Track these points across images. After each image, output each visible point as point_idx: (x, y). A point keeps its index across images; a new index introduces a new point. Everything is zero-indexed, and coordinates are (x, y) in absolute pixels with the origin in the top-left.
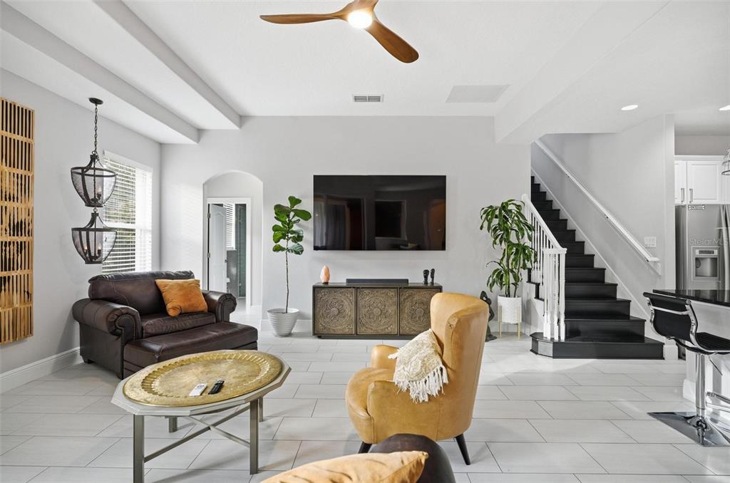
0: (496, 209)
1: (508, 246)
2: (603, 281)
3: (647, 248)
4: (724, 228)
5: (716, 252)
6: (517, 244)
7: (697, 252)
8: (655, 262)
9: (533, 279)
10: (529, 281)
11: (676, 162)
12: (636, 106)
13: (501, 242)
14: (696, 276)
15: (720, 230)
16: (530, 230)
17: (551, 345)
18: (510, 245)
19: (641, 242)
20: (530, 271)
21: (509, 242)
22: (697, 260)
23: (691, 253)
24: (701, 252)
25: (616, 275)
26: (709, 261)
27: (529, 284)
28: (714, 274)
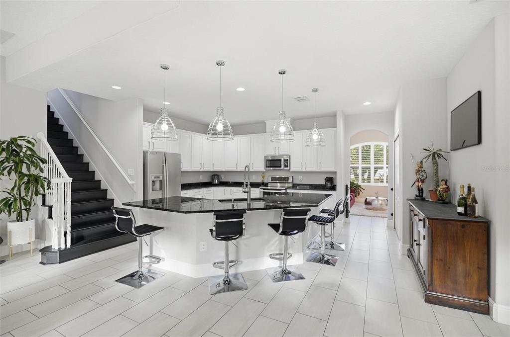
0: (4, 143)
1: (19, 177)
2: (106, 198)
3: (129, 176)
4: (165, 165)
5: (161, 177)
6: (28, 175)
7: (153, 177)
8: (133, 184)
9: (47, 203)
10: (44, 204)
11: (144, 126)
12: (120, 88)
13: (9, 173)
14: (153, 190)
15: (163, 166)
16: (43, 163)
17: (58, 255)
18: (21, 175)
19: (126, 172)
20: (44, 196)
21: (20, 172)
22: (153, 181)
23: (151, 178)
24: (155, 178)
25: (113, 193)
26: (158, 182)
27: (43, 207)
28: (161, 189)
